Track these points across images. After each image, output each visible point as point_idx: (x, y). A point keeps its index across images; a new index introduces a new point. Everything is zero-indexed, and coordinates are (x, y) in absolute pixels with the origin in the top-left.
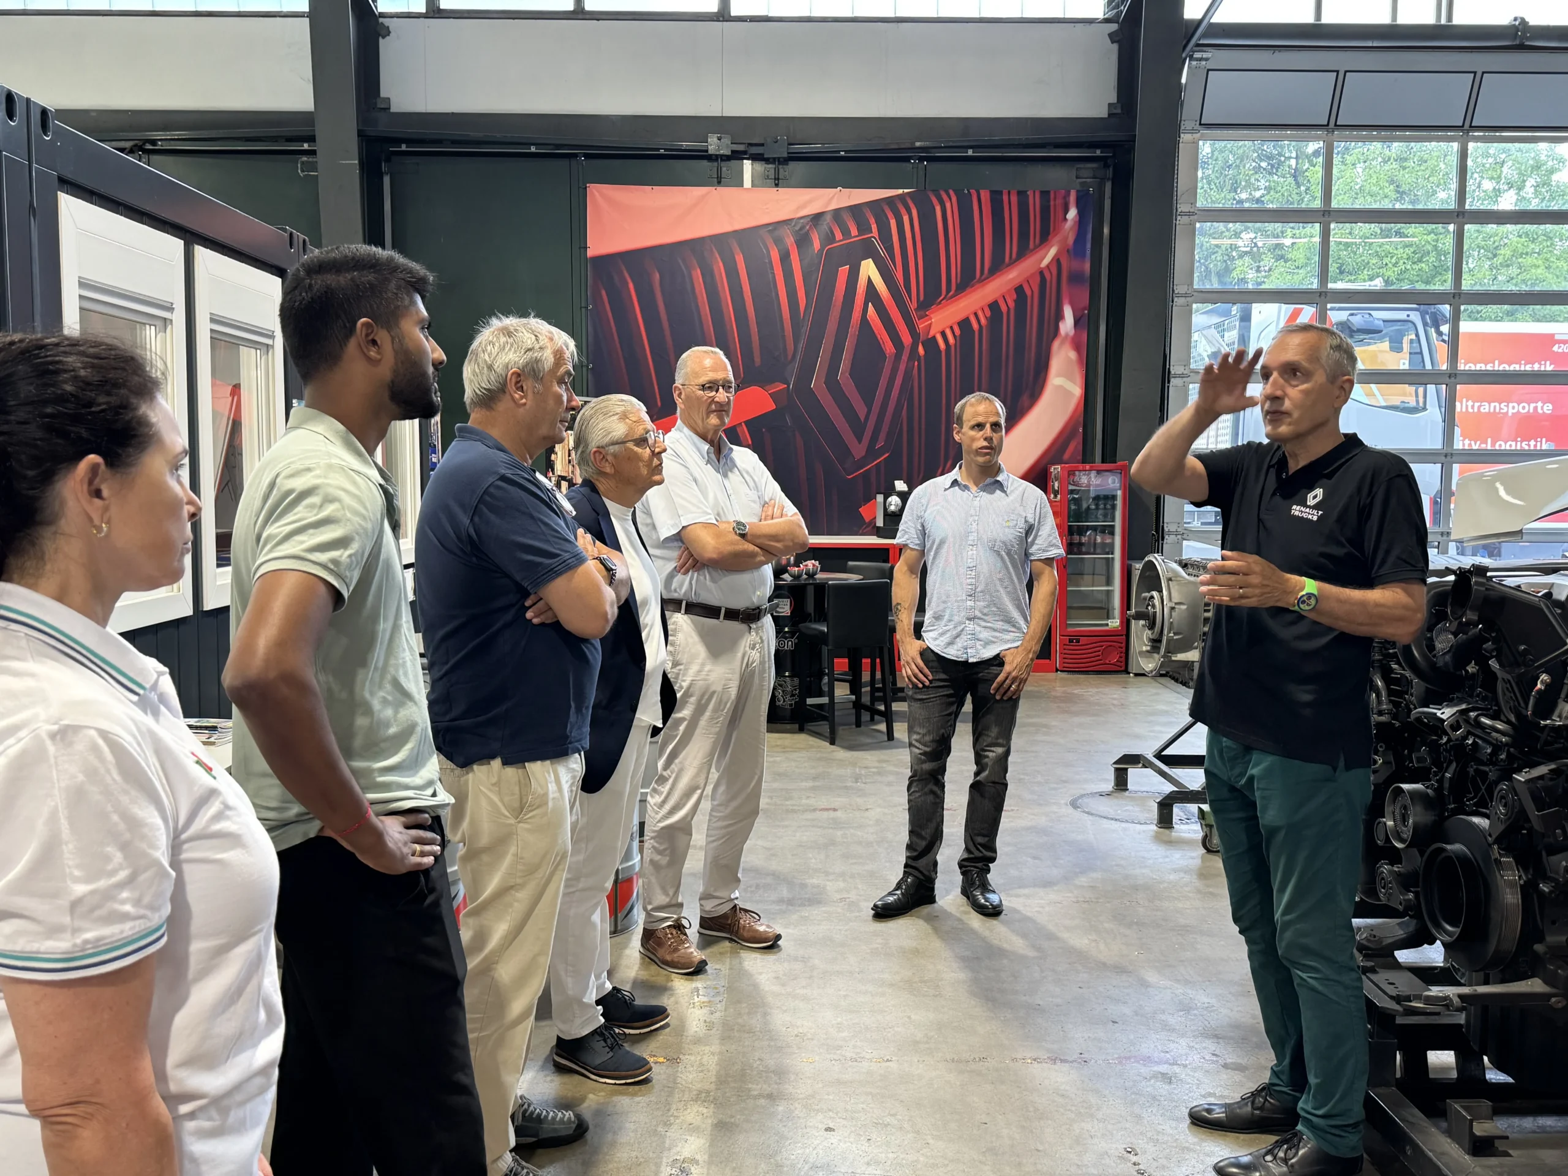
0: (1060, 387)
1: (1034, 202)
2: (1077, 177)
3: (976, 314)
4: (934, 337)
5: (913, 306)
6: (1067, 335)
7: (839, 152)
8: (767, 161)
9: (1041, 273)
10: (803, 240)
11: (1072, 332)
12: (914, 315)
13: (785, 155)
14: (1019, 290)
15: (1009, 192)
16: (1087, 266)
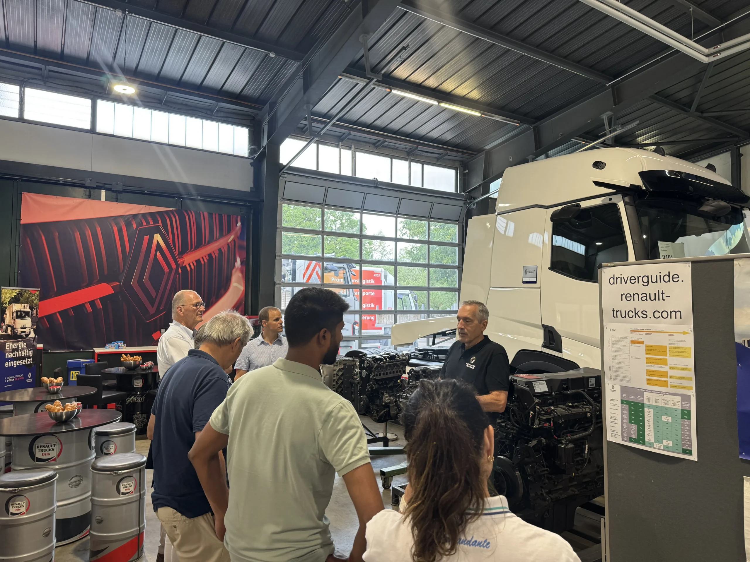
0: (236, 287)
1: (225, 218)
2: (240, 212)
3: (203, 258)
4: (185, 266)
5: (176, 253)
6: (238, 268)
7: (145, 191)
8: (113, 191)
9: (228, 244)
10: (128, 224)
11: (240, 267)
12: (177, 257)
13: (122, 190)
14: (220, 250)
15: (215, 214)
16: (245, 243)
